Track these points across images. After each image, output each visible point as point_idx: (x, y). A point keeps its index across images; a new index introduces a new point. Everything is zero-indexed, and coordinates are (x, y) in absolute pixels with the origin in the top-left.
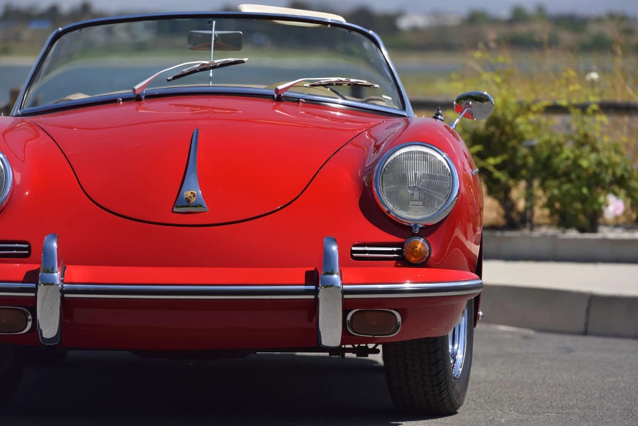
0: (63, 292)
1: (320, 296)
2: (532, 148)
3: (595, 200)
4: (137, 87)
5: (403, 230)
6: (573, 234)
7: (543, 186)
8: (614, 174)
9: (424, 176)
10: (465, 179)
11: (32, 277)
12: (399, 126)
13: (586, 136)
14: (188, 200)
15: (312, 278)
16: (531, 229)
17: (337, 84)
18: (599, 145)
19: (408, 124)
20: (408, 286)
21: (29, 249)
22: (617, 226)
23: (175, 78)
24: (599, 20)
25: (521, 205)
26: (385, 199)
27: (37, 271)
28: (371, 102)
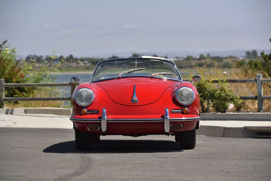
0: (107, 121)
1: (165, 121)
2: (208, 91)
3: (225, 105)
4: (119, 75)
5: (183, 106)
6: (219, 113)
7: (212, 101)
8: (230, 98)
9: (187, 94)
10: (196, 95)
11: (100, 118)
12: (179, 83)
13: (222, 88)
14: (134, 100)
15: (163, 117)
16: (209, 112)
17: (165, 74)
18: (226, 90)
19: (182, 83)
20: (184, 118)
21: (99, 112)
22: (231, 111)
23: (128, 73)
24: (226, 58)
25: (206, 107)
26: (178, 99)
27: (101, 116)
28: (173, 78)
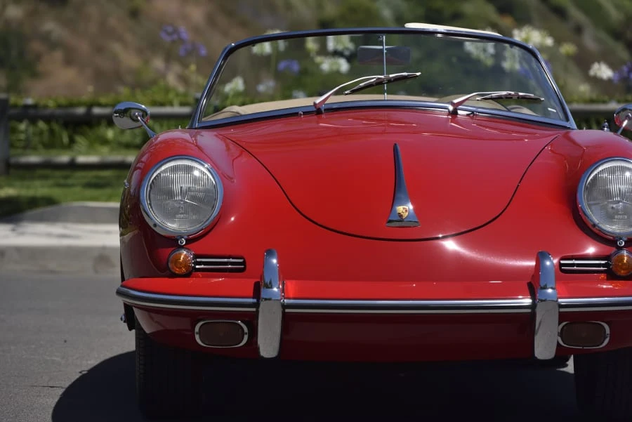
0: (284, 307)
1: (537, 310)
4: (318, 101)
14: (401, 216)
17: (507, 98)
21: (243, 263)
23: (353, 92)
26: (590, 213)
28: (514, 110)
